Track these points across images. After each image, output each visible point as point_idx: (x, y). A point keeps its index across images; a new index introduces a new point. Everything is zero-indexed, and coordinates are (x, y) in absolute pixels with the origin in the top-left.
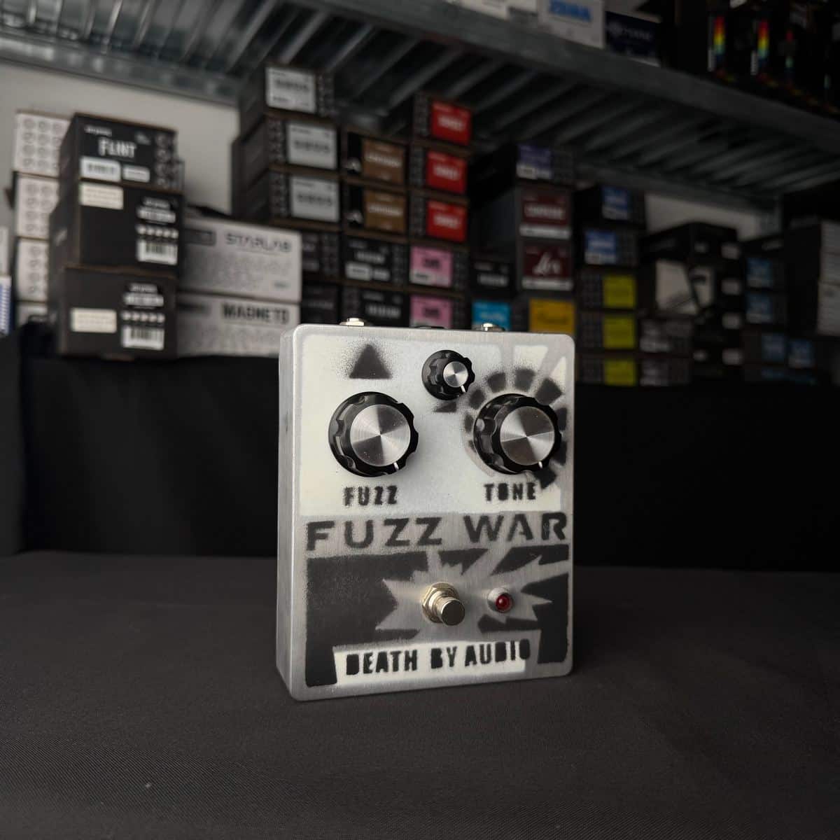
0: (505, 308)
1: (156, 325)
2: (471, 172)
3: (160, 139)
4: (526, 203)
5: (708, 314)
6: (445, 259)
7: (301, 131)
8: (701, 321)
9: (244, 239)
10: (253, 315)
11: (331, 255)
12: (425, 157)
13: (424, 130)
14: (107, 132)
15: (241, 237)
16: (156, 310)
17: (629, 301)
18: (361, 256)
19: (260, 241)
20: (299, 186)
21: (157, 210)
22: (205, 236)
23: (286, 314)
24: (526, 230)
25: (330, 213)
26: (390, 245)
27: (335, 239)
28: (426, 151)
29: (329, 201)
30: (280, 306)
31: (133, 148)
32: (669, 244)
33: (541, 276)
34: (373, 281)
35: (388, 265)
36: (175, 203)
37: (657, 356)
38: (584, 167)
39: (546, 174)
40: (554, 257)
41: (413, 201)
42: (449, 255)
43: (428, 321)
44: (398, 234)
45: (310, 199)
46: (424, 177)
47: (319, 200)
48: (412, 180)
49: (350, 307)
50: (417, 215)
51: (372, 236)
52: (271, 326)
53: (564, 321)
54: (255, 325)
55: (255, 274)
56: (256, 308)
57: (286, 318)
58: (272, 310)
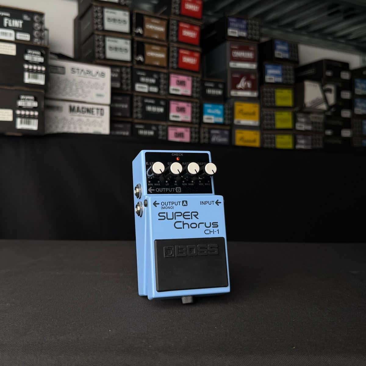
0: (221, 107)
1: (34, 117)
2: (202, 33)
3: (36, 17)
4: (232, 50)
5: (333, 110)
6: (188, 81)
7: (111, 12)
8: (329, 113)
9: (80, 71)
10: (85, 112)
11: (127, 79)
12: (178, 26)
13: (177, 11)
14: (8, 15)
15: (78, 69)
16: (34, 109)
17: (289, 102)
18: (143, 79)
19: (89, 72)
20: (110, 42)
21: (34, 56)
22: (60, 70)
23: (102, 111)
24: (232, 64)
25: (127, 56)
26: (158, 73)
27: (129, 70)
28: (178, 22)
29: (126, 50)
30: (100, 107)
31: (21, 22)
32: (311, 72)
33: (241, 89)
34: (150, 92)
35: (157, 84)
36: (44, 52)
37: (305, 133)
38: (264, 30)
39: (244, 34)
40: (248, 79)
41: (171, 49)
42: (190, 78)
43: (179, 114)
44: (163, 67)
45: (116, 49)
46: (177, 36)
47: (121, 49)
48: (171, 38)
49: (137, 107)
50: (173, 57)
51: (149, 68)
52: (95, 117)
53: (254, 114)
54: (86, 116)
55: (86, 90)
56: (87, 108)
57: (102, 113)
58: (95, 109)
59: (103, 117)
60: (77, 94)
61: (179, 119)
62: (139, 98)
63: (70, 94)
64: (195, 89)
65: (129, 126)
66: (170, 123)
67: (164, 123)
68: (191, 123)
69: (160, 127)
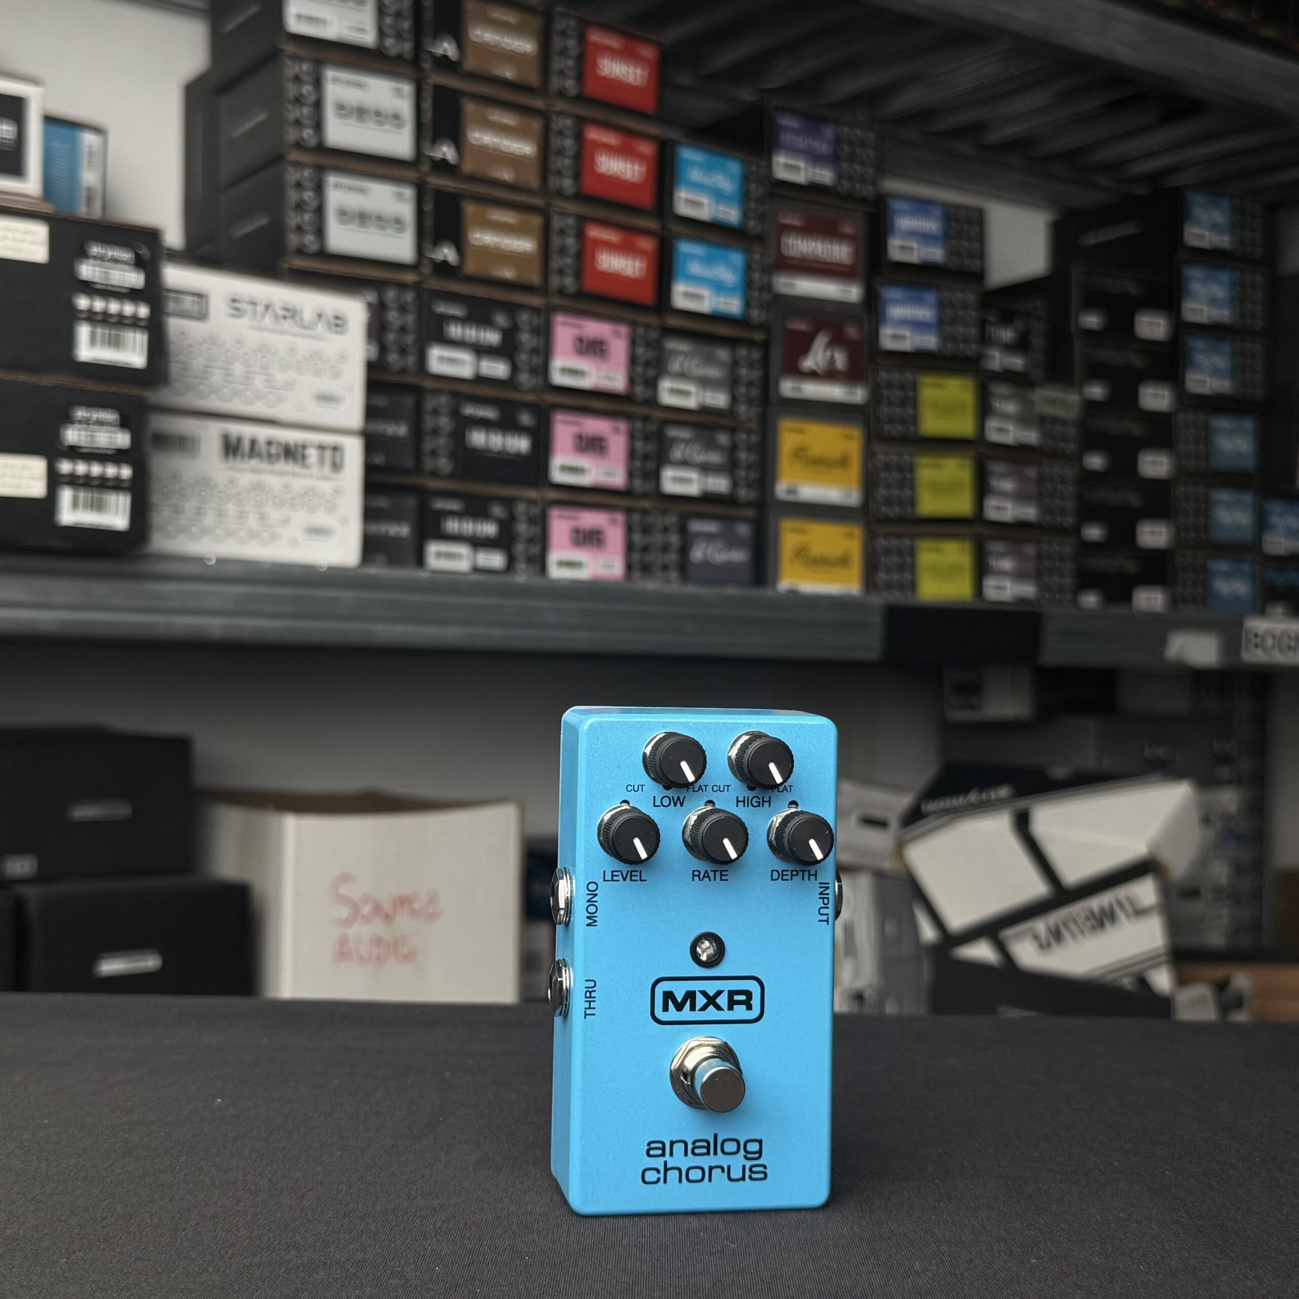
1: (116, 485)
4: (782, 230)
6: (617, 339)
7: (350, 84)
9: (260, 309)
10: (278, 456)
11: (403, 330)
12: (579, 135)
13: (570, 85)
15: (253, 303)
16: (118, 456)
17: (965, 424)
18: (455, 331)
19: (290, 313)
20: (341, 193)
21: (111, 264)
22: (190, 302)
23: (338, 453)
24: (786, 284)
25: (402, 247)
26: (512, 309)
27: (409, 297)
28: (581, 122)
29: (399, 222)
30: (329, 439)
33: (813, 375)
34: (480, 380)
35: (507, 350)
36: (144, 252)
37: (1014, 532)
39: (826, 176)
40: (836, 340)
41: (557, 223)
42: (624, 330)
43: (584, 461)
44: (527, 288)
45: (363, 218)
46: (577, 176)
47: (381, 221)
48: (554, 183)
49: (435, 432)
50: (563, 251)
51: (479, 291)
52: (311, 476)
53: (843, 462)
54: (280, 474)
55: (280, 377)
56: (283, 441)
57: (338, 460)
58: (312, 446)
59: (338, 476)
60: (248, 393)
61: (585, 480)
62: (443, 400)
63: (225, 390)
64: (639, 370)
65: (410, 502)
66: (552, 495)
67: (532, 494)
68: (627, 493)
69: (521, 508)
